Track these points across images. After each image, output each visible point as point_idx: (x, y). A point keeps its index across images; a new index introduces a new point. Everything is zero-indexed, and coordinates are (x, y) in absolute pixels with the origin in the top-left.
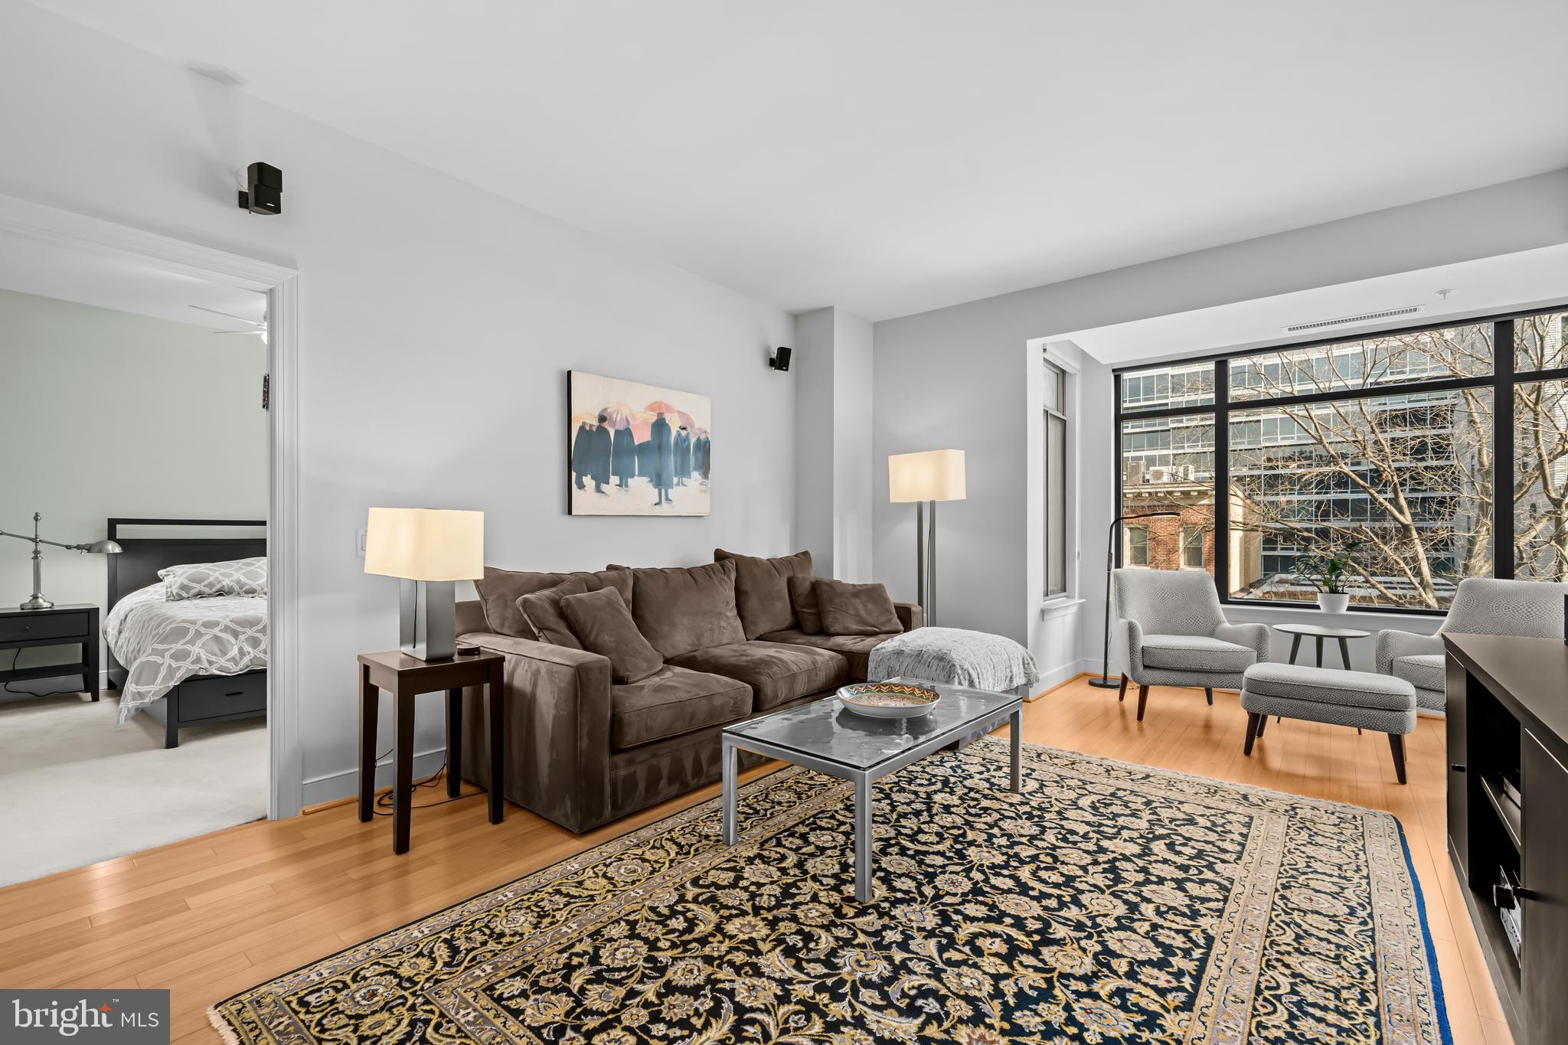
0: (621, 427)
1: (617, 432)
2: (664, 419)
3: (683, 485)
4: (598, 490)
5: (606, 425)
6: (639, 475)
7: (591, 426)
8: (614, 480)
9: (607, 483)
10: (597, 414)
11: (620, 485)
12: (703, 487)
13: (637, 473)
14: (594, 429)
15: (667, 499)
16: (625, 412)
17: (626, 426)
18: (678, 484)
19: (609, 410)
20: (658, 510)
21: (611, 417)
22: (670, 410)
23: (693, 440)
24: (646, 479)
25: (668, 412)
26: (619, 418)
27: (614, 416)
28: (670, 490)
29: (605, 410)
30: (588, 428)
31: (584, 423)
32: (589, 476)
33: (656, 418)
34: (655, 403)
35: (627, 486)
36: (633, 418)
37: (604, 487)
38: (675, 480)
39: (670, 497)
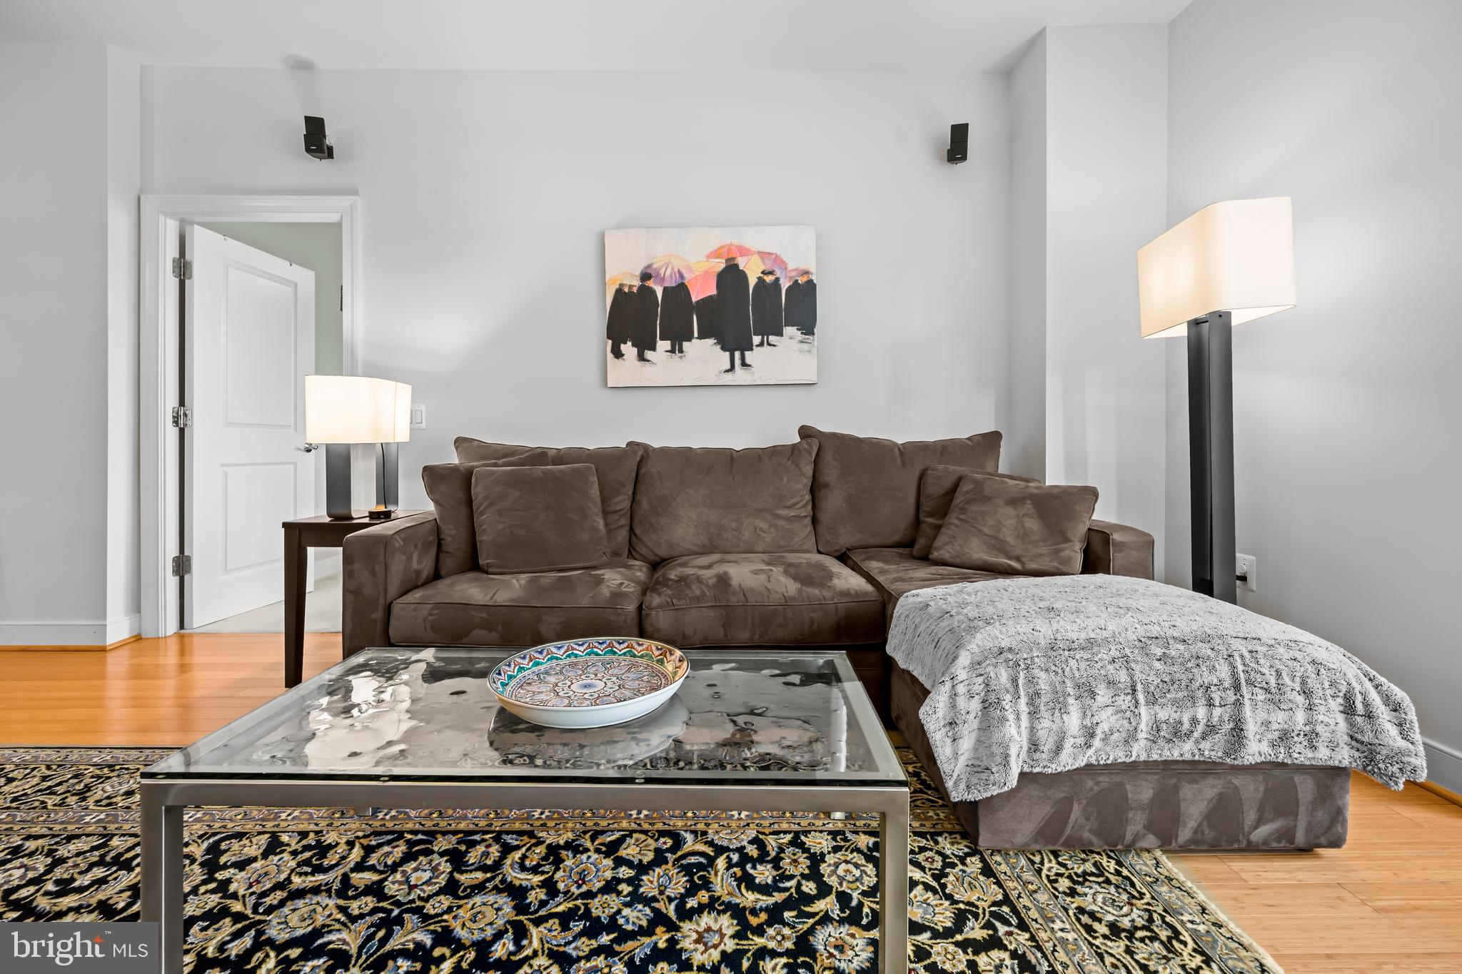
0: (671, 283)
1: (665, 289)
2: (737, 266)
3: (769, 344)
4: (641, 357)
5: (650, 283)
6: (700, 337)
7: (631, 287)
8: (663, 345)
9: (653, 348)
10: (638, 273)
11: (672, 351)
12: (805, 347)
13: (696, 335)
14: (635, 290)
15: (744, 364)
16: (678, 265)
17: (679, 281)
18: (761, 344)
19: (655, 266)
20: (728, 379)
21: (658, 274)
22: (744, 251)
23: (785, 285)
24: (711, 341)
25: (742, 256)
26: (668, 273)
27: (662, 272)
28: (747, 354)
29: (649, 266)
30: (626, 290)
31: (621, 285)
32: (629, 344)
33: (723, 266)
34: (722, 248)
35: (681, 351)
36: (689, 269)
37: (649, 354)
38: (756, 339)
39: (748, 361)
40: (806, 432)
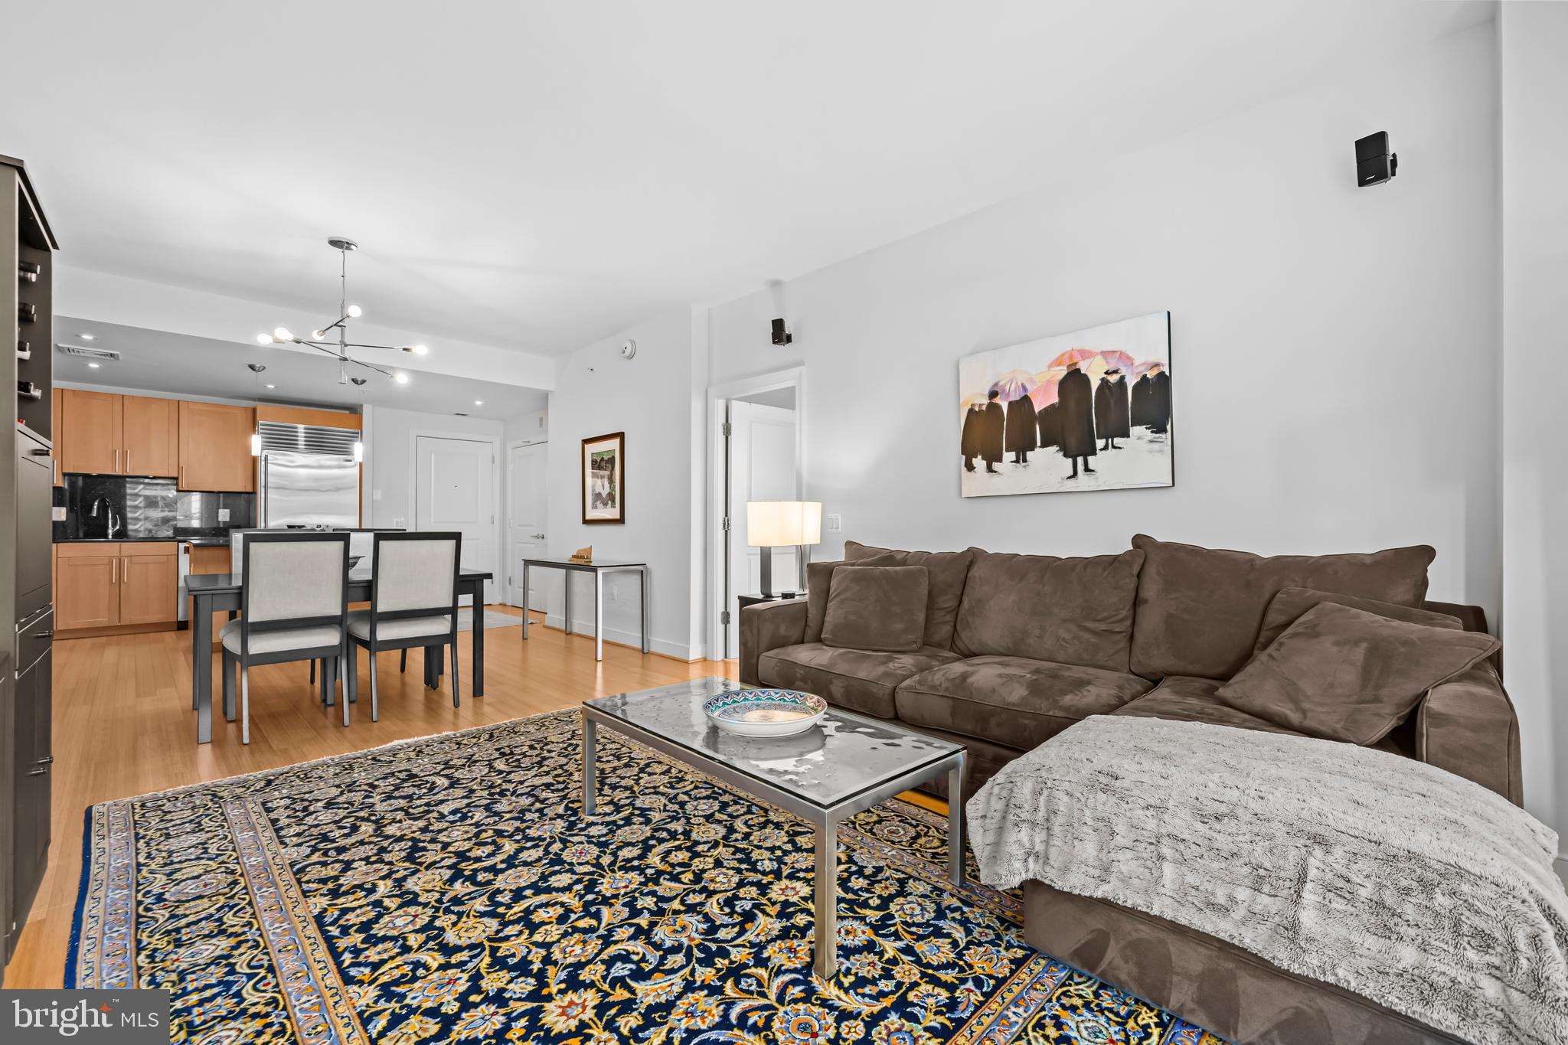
0: (1015, 397)
1: (1010, 403)
2: (1078, 370)
3: (1114, 447)
4: (990, 469)
5: (997, 400)
6: (1043, 446)
7: (980, 405)
8: (1009, 456)
9: (1000, 460)
10: (986, 392)
11: (1017, 461)
12: (1156, 446)
13: (1039, 444)
14: (984, 408)
15: (1087, 469)
16: (1021, 379)
17: (1023, 394)
18: (1106, 448)
19: (1001, 384)
20: (1071, 485)
21: (1004, 390)
22: (1085, 354)
23: (1131, 382)
24: (1055, 448)
25: (1084, 358)
26: (1012, 388)
27: (1007, 388)
28: (1090, 458)
29: (996, 384)
30: (977, 409)
31: (973, 405)
32: (980, 457)
33: (1065, 373)
34: (1063, 355)
35: (1025, 461)
36: (1032, 381)
37: (996, 466)
38: (1100, 443)
39: (1091, 467)
40: (1139, 541)
